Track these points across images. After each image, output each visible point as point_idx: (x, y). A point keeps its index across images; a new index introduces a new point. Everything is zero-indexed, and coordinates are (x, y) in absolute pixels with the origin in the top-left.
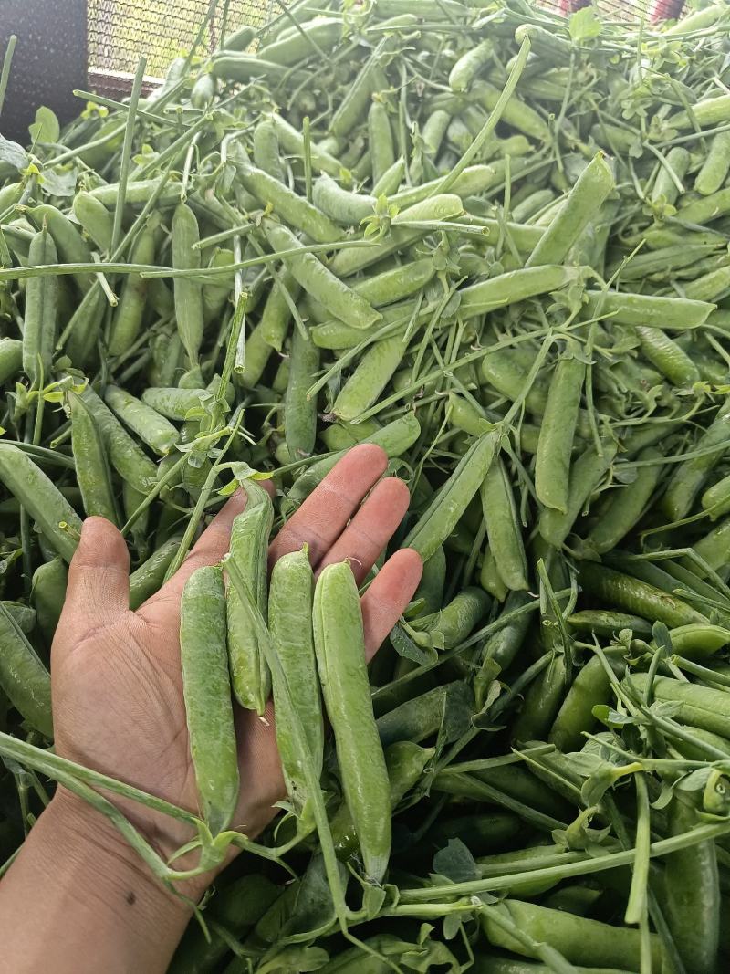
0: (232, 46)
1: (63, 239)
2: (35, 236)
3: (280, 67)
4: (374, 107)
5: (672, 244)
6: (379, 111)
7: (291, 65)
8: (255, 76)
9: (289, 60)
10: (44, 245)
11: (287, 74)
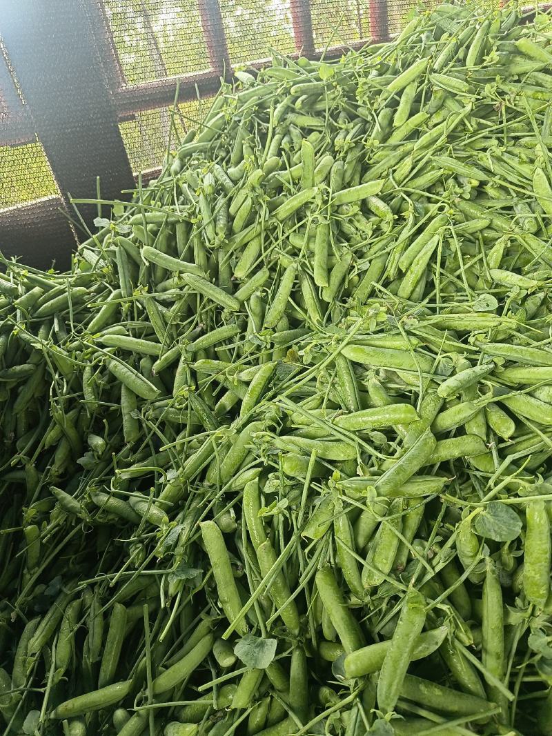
0: (186, 142)
1: (127, 247)
2: (117, 249)
3: (206, 143)
4: (244, 147)
5: (387, 156)
6: (246, 148)
7: (210, 141)
8: (194, 152)
9: (209, 139)
10: (120, 251)
11: (209, 146)
